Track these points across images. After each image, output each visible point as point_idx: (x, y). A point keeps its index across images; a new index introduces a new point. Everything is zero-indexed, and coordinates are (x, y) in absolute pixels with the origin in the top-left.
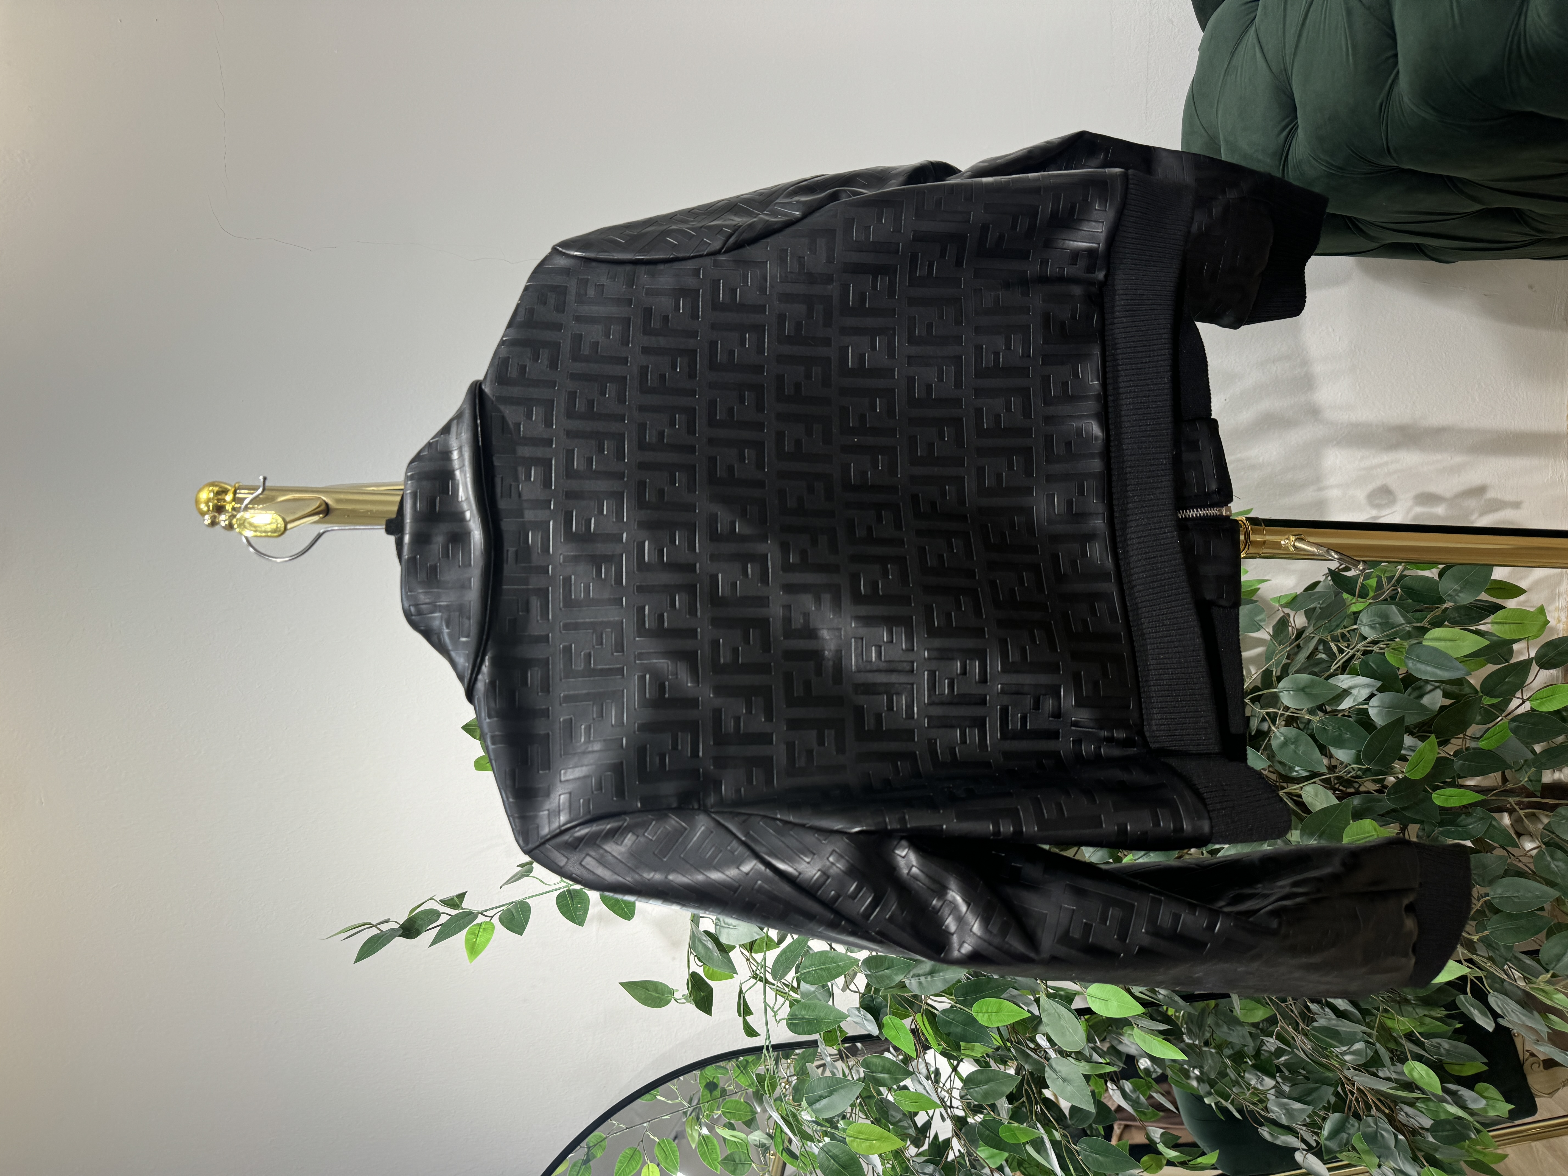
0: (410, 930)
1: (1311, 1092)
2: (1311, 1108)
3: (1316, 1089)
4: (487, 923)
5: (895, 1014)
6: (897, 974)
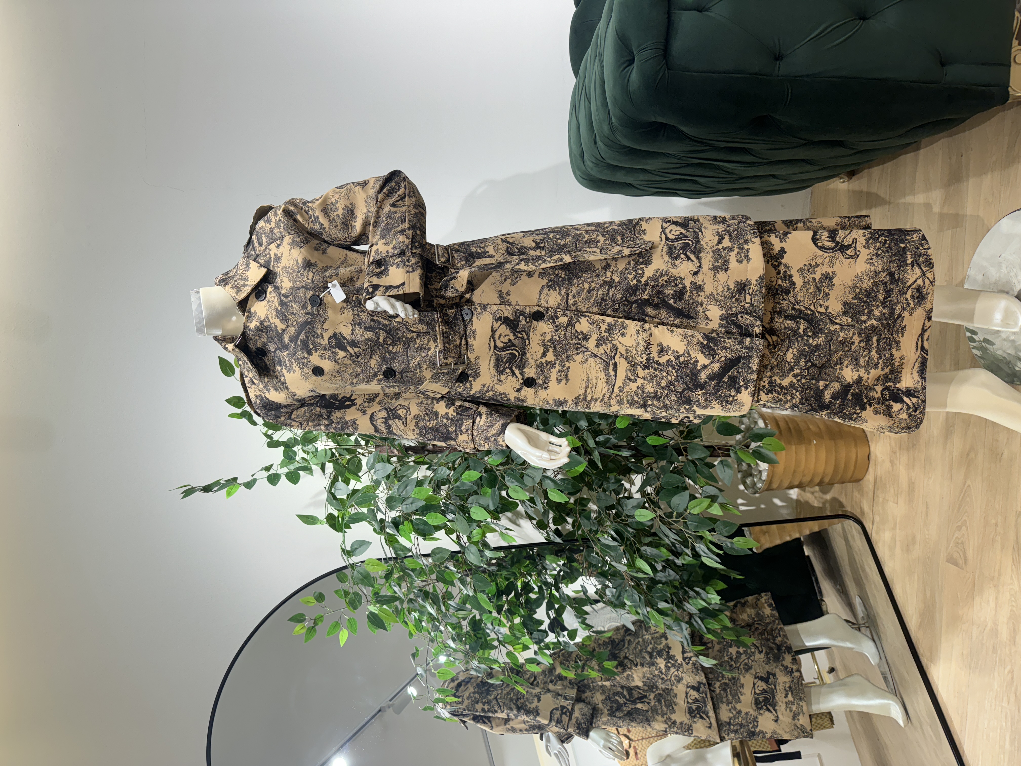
0: (206, 489)
4: (239, 486)
6: (398, 504)
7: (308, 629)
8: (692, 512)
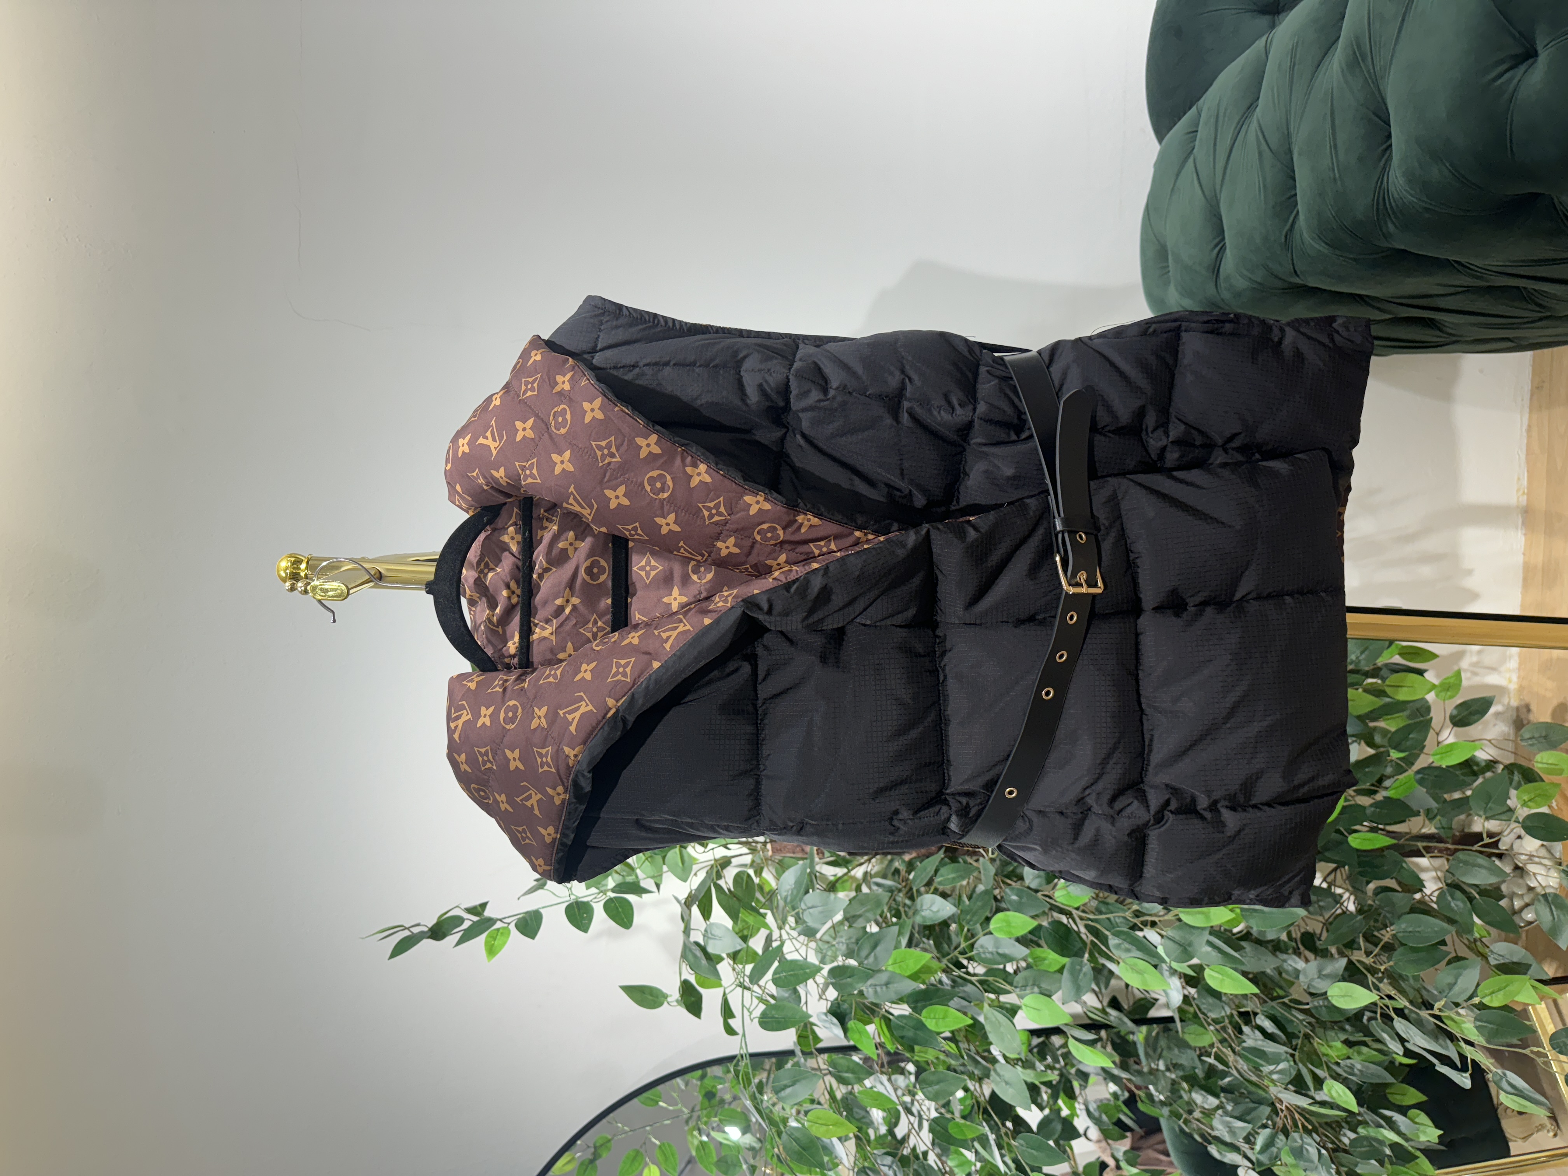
0: (438, 932)
1: (1249, 1111)
2: (1250, 1126)
3: (1255, 1109)
4: (504, 928)
5: (859, 1020)
6: (858, 983)
7: (582, 1164)
8: (1486, 1001)
